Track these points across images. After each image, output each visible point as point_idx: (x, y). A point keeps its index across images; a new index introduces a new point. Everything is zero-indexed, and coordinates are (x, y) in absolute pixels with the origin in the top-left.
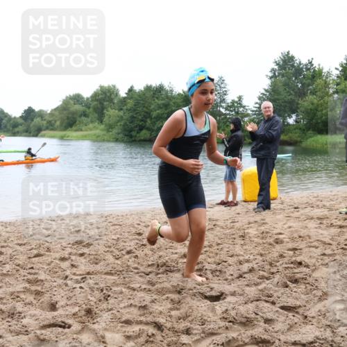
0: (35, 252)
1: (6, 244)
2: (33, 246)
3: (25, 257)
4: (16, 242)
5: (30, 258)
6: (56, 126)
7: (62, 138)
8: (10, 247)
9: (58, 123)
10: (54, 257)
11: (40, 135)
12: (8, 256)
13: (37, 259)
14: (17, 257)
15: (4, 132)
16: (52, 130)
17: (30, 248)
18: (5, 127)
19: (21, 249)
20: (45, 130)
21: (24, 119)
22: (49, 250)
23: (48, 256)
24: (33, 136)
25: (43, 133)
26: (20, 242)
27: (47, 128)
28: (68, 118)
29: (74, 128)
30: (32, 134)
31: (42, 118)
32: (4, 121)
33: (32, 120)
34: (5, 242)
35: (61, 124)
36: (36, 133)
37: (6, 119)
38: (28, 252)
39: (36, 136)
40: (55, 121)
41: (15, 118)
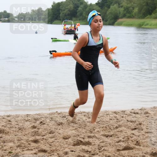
0: (124, 145)
1: (92, 135)
2: (121, 139)
3: (114, 149)
4: (102, 133)
5: (118, 150)
6: (133, 14)
7: (140, 27)
8: (97, 138)
9: (136, 10)
10: (144, 151)
11: (116, 23)
12: (96, 147)
13: (126, 152)
14: (105, 148)
15: (80, 20)
16: (129, 17)
17: (117, 140)
18: (81, 14)
19: (108, 140)
20: (122, 18)
21: (100, 6)
22: (138, 143)
23: (138, 149)
24: (110, 24)
25: (120, 20)
26: (107, 134)
27: (124, 16)
28: (147, 4)
29: (153, 15)
30: (108, 22)
31: (119, 4)
32: (80, 9)
33: (109, 7)
34: (91, 132)
35: (140, 11)
36: (112, 21)
37: (82, 6)
38: (117, 144)
39: (112, 24)
40: (133, 8)
41: (91, 4)
